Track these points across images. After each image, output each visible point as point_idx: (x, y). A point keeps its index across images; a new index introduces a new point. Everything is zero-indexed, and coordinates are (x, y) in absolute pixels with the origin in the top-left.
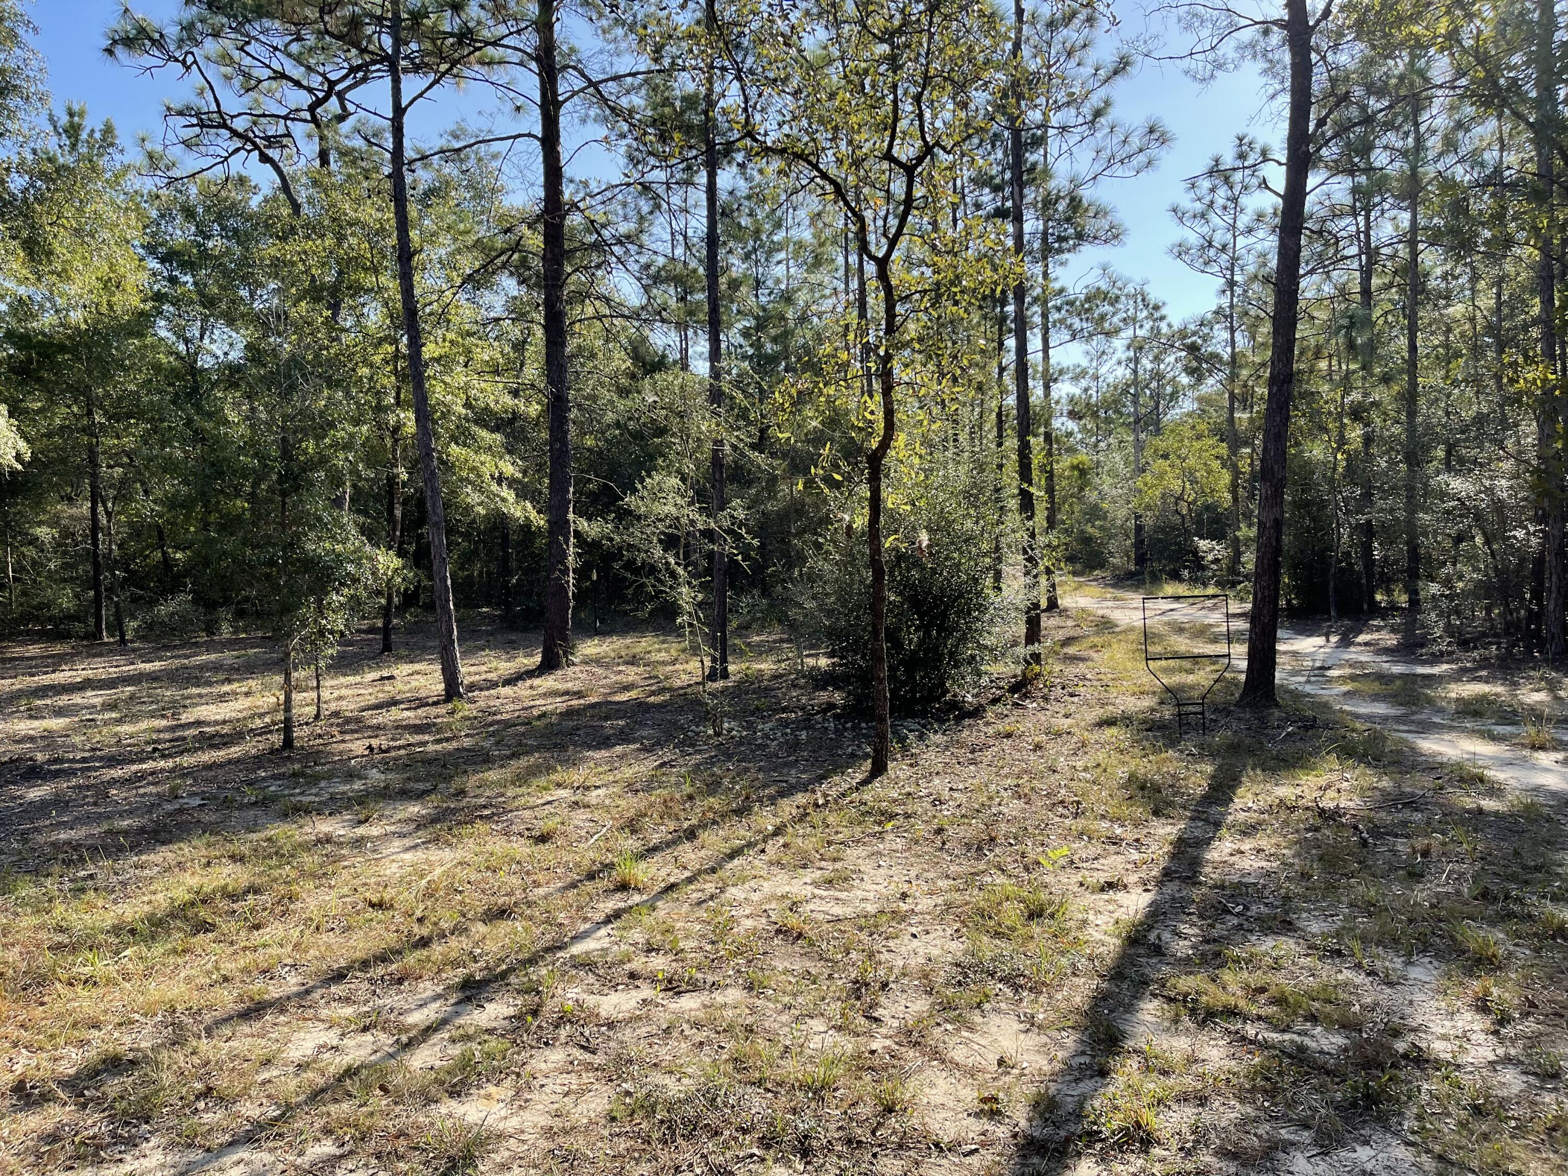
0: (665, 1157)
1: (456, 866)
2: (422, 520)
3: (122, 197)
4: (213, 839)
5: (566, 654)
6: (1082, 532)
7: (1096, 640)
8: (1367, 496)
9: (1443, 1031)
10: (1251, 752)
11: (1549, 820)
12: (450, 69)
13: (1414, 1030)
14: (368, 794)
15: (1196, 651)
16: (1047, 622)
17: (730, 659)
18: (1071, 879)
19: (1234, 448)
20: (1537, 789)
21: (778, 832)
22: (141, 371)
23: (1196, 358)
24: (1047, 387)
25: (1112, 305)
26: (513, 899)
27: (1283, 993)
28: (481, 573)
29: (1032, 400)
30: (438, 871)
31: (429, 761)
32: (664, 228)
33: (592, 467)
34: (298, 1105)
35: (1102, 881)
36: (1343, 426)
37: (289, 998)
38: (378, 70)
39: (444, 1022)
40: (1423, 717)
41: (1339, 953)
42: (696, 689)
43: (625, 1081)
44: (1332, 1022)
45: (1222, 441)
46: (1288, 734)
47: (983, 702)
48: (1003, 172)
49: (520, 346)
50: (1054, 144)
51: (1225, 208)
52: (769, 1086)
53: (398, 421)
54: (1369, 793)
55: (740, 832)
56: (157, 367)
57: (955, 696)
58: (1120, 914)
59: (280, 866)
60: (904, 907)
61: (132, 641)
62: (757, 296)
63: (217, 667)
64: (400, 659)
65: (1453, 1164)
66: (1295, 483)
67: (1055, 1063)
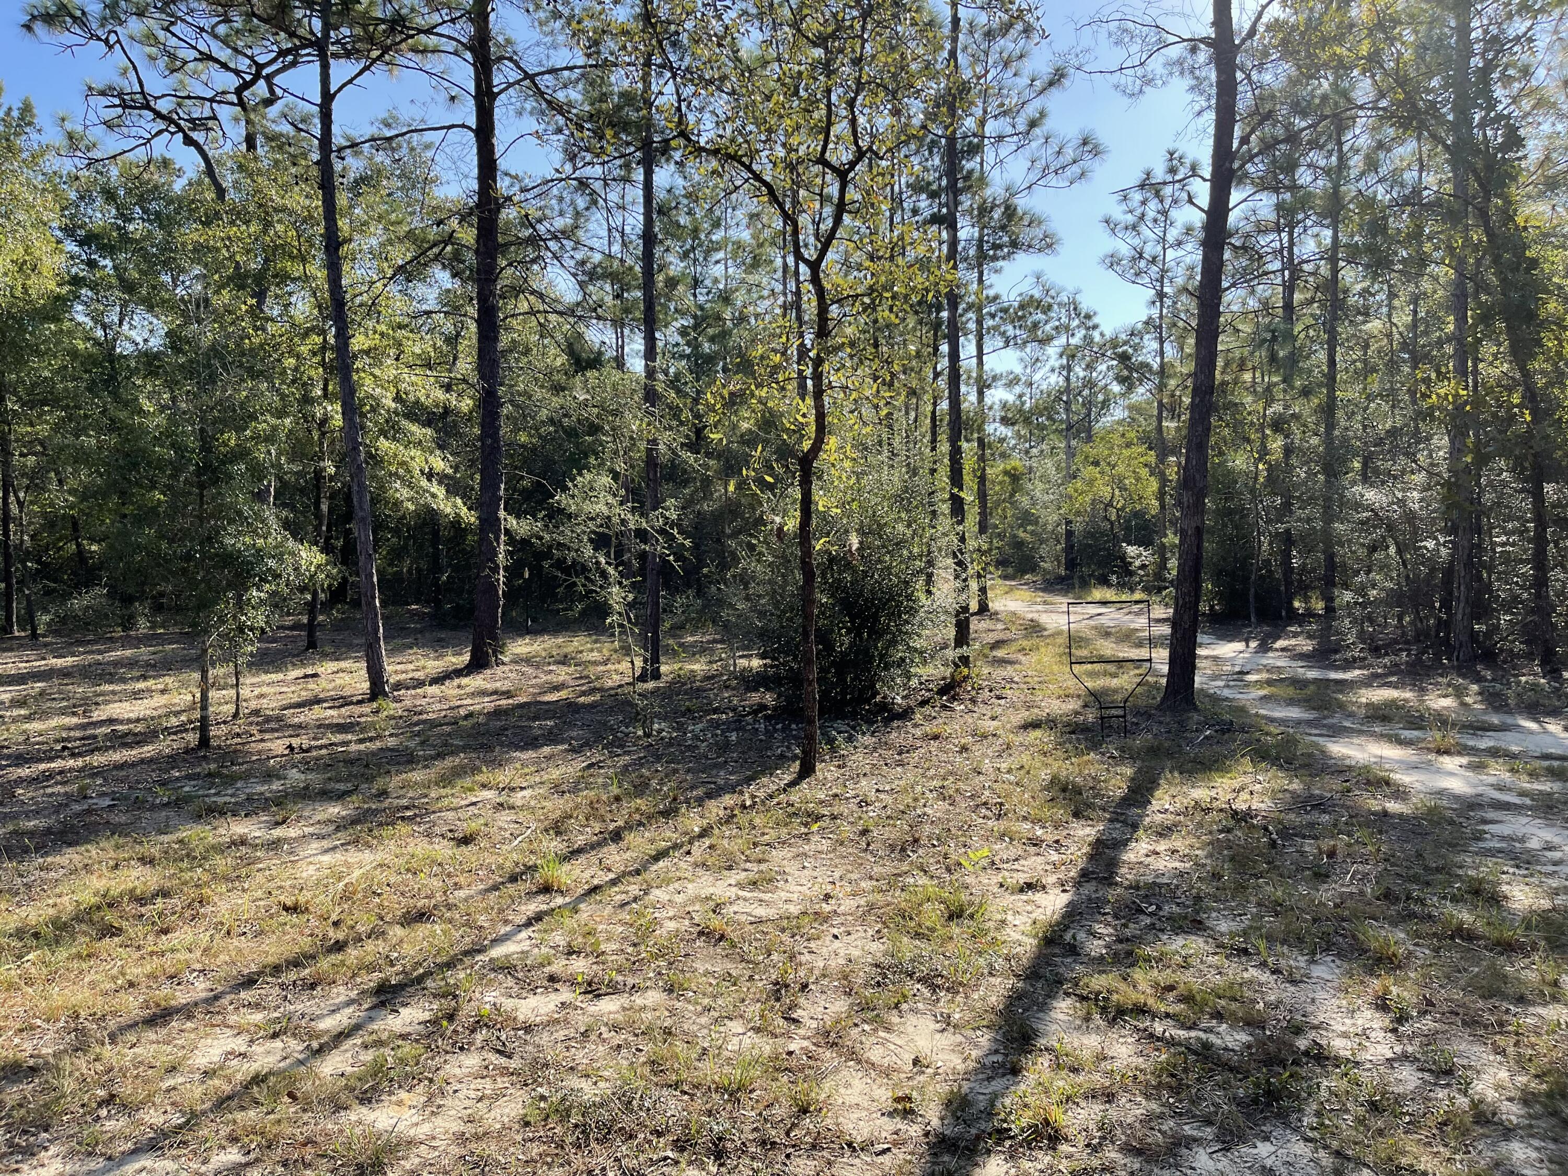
0: (578, 1161)
1: (375, 868)
2: (349, 516)
3: (40, 177)
4: (121, 841)
5: (495, 653)
6: (1015, 536)
7: (1025, 643)
8: (1287, 505)
9: (1343, 1029)
10: (1170, 755)
11: (1451, 822)
12: (382, 55)
13: (1316, 1027)
14: (287, 794)
15: (1121, 655)
16: (975, 624)
17: (662, 659)
18: (991, 880)
19: (1162, 458)
20: (1441, 793)
21: (705, 833)
22: (55, 357)
23: (1127, 367)
24: (981, 394)
25: (1044, 313)
26: (433, 901)
27: (1190, 991)
28: (410, 571)
29: (964, 406)
30: (357, 873)
31: (350, 761)
32: (600, 225)
33: (527, 463)
34: (203, 1113)
35: (1021, 882)
36: (1265, 437)
37: (196, 1004)
38: (309, 54)
39: (355, 1029)
40: (1334, 721)
41: (1245, 952)
42: (626, 690)
43: (541, 1085)
44: (1237, 1020)
45: (1151, 449)
46: (1206, 737)
47: (912, 703)
48: (940, 178)
49: (452, 340)
50: (989, 155)
51: (1155, 221)
52: (686, 1088)
53: (325, 414)
54: (1280, 795)
55: (667, 834)
56: (74, 354)
57: (885, 697)
58: (1038, 914)
59: (191, 869)
60: (826, 908)
61: (44, 636)
62: (695, 295)
63: (132, 664)
64: (325, 656)
65: (1349, 1159)
66: (1218, 491)
67: (969, 1062)
